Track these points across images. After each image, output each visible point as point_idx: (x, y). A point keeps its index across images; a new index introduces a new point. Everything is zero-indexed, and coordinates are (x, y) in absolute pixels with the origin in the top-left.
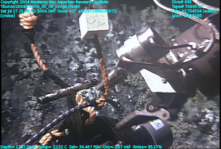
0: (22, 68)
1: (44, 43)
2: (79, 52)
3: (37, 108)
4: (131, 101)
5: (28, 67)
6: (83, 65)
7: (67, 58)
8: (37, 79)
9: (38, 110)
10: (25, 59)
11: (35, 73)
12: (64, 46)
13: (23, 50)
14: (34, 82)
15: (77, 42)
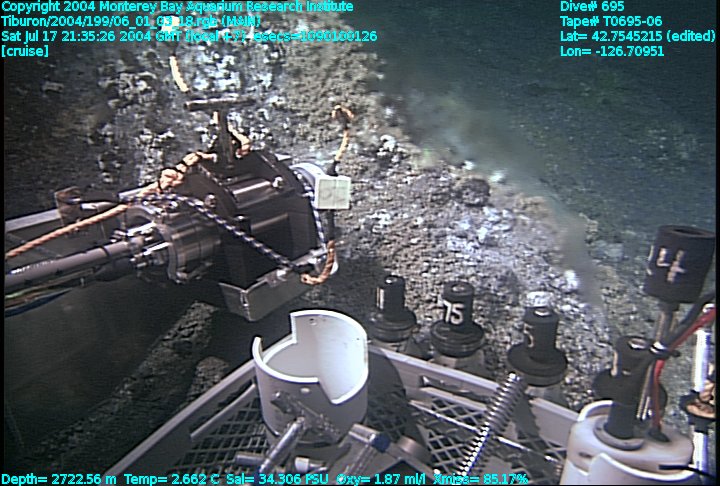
0: (124, 89)
1: (151, 50)
2: (207, 64)
3: (154, 145)
4: (288, 132)
5: (131, 87)
6: (215, 82)
7: (189, 72)
8: (147, 105)
9: (155, 148)
10: (126, 75)
11: (144, 96)
12: (184, 54)
13: (120, 62)
14: (145, 109)
15: (202, 48)
